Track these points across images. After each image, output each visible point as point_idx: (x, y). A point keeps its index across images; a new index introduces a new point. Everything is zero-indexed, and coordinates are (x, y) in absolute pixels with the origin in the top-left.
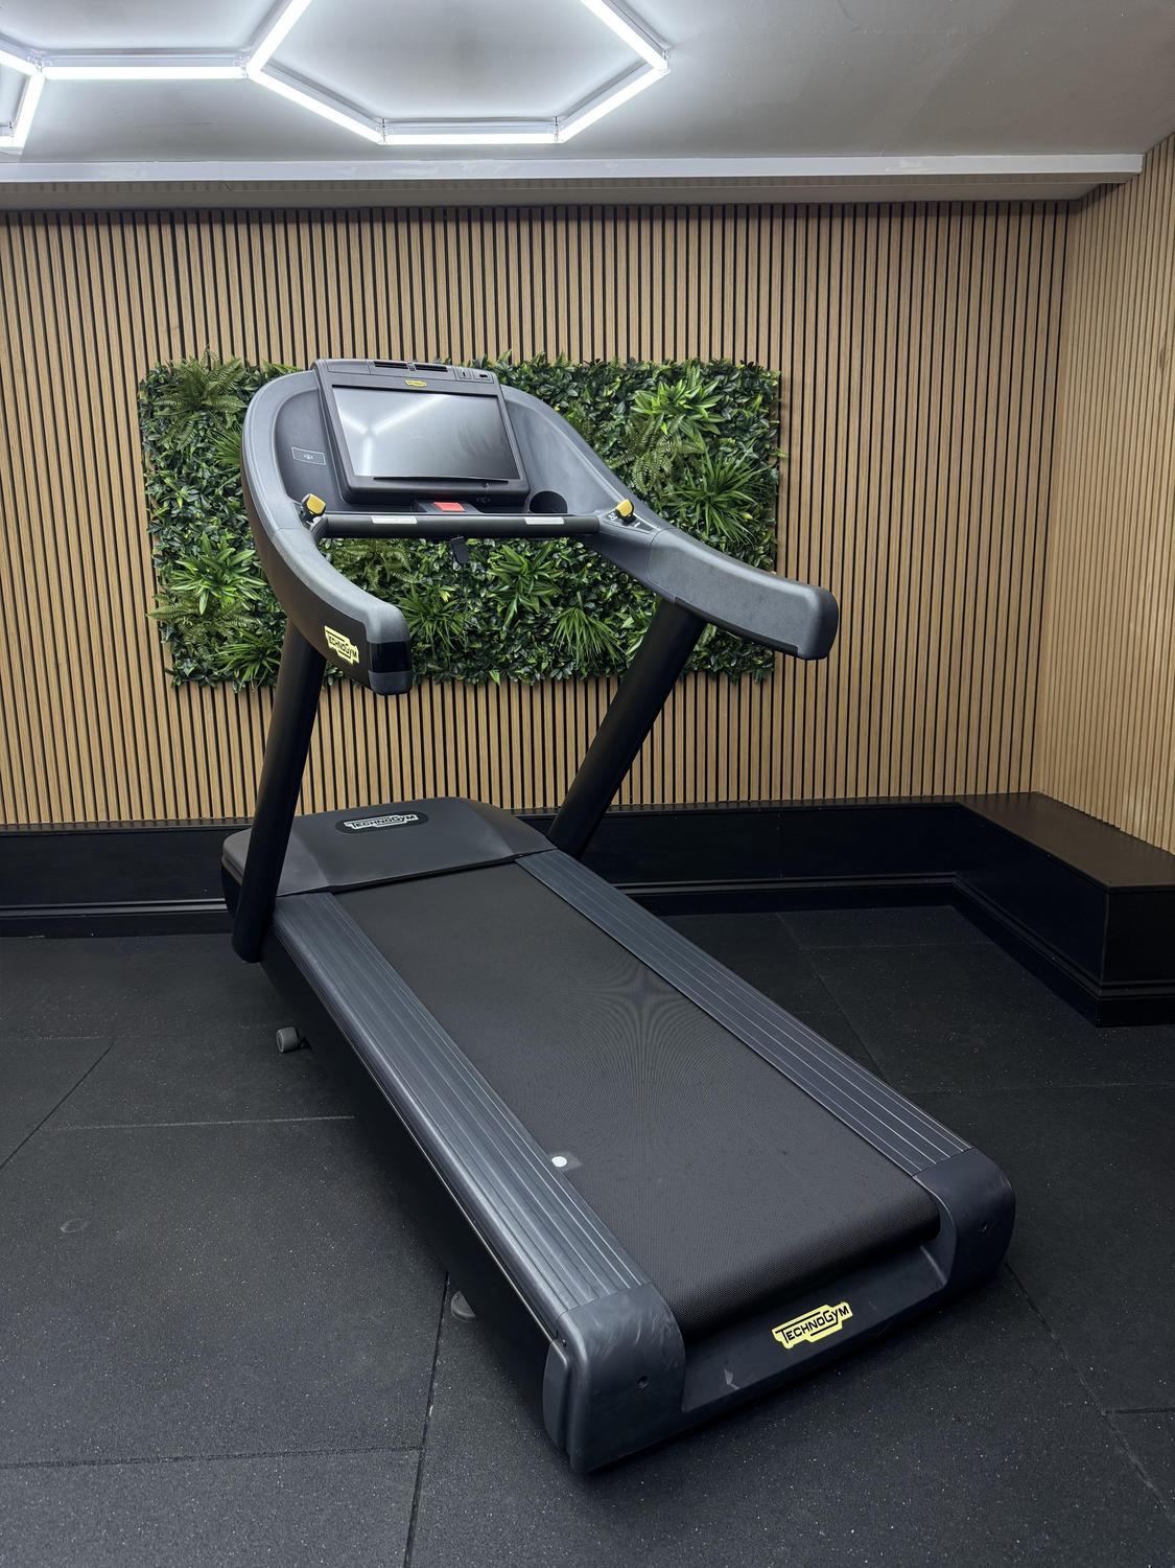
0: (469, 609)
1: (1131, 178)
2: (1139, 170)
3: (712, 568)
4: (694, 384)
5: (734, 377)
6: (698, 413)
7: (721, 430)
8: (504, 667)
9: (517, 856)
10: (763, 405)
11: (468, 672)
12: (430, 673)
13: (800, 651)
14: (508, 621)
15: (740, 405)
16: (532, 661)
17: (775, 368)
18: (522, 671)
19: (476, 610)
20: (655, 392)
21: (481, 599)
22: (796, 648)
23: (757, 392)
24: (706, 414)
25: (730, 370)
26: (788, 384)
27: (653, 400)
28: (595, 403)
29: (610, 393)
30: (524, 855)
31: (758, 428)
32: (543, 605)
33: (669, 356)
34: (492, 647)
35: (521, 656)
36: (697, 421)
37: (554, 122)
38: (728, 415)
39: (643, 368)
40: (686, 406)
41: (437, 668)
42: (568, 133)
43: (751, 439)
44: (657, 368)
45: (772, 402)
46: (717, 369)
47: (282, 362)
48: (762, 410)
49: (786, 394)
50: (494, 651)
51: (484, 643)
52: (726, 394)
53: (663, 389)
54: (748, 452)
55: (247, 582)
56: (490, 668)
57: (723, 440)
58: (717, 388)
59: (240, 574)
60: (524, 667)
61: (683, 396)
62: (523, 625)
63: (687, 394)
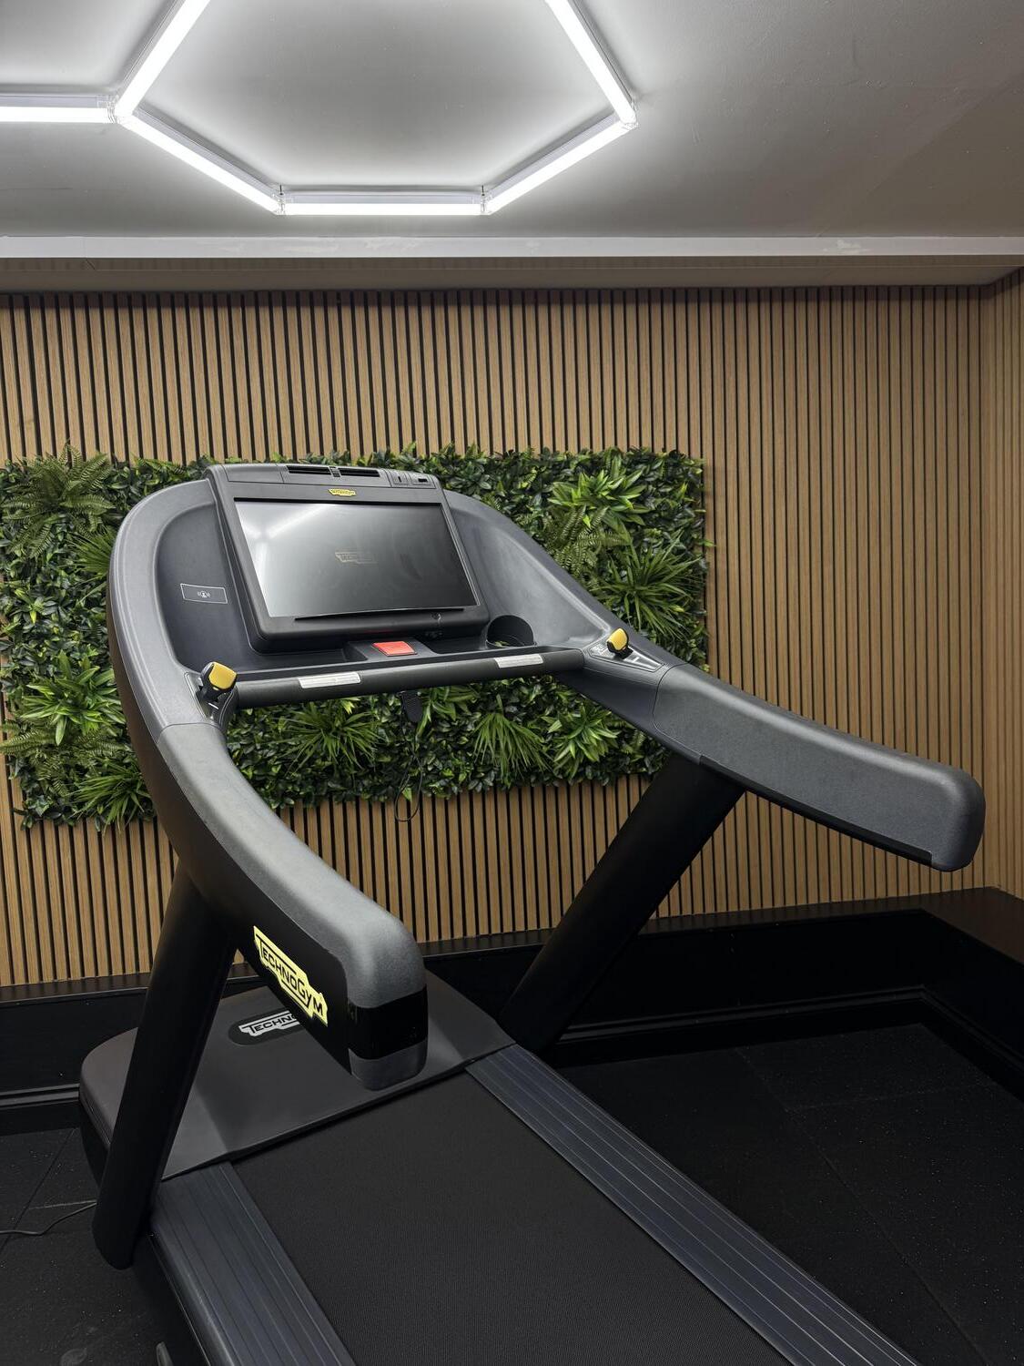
0: (375, 718)
3: (760, 724)
4: (616, 474)
5: (656, 466)
6: (621, 503)
7: (644, 520)
8: (415, 782)
9: (468, 1063)
10: (688, 493)
11: (375, 790)
12: (331, 793)
13: (935, 859)
14: (420, 731)
15: (664, 495)
16: (449, 773)
17: (700, 456)
18: (437, 785)
19: (384, 720)
20: (575, 483)
22: (930, 855)
23: (680, 481)
24: (630, 503)
25: (652, 459)
26: (710, 472)
27: (573, 491)
28: (509, 496)
29: (525, 485)
30: (477, 1059)
31: (684, 518)
32: (459, 711)
33: (585, 445)
34: (402, 759)
35: (435, 768)
36: (622, 513)
37: (480, 191)
38: (652, 504)
39: (560, 458)
40: (609, 498)
41: (339, 787)
42: (497, 204)
43: (676, 529)
44: (574, 458)
45: (696, 490)
46: (636, 459)
47: (156, 457)
48: (686, 499)
49: (709, 482)
50: (404, 765)
51: (393, 756)
52: (649, 483)
53: (584, 479)
54: (675, 543)
55: (115, 704)
56: (401, 783)
57: (647, 531)
58: (641, 477)
59: (106, 696)
60: (439, 780)
61: (606, 487)
62: (437, 734)
63: (609, 485)
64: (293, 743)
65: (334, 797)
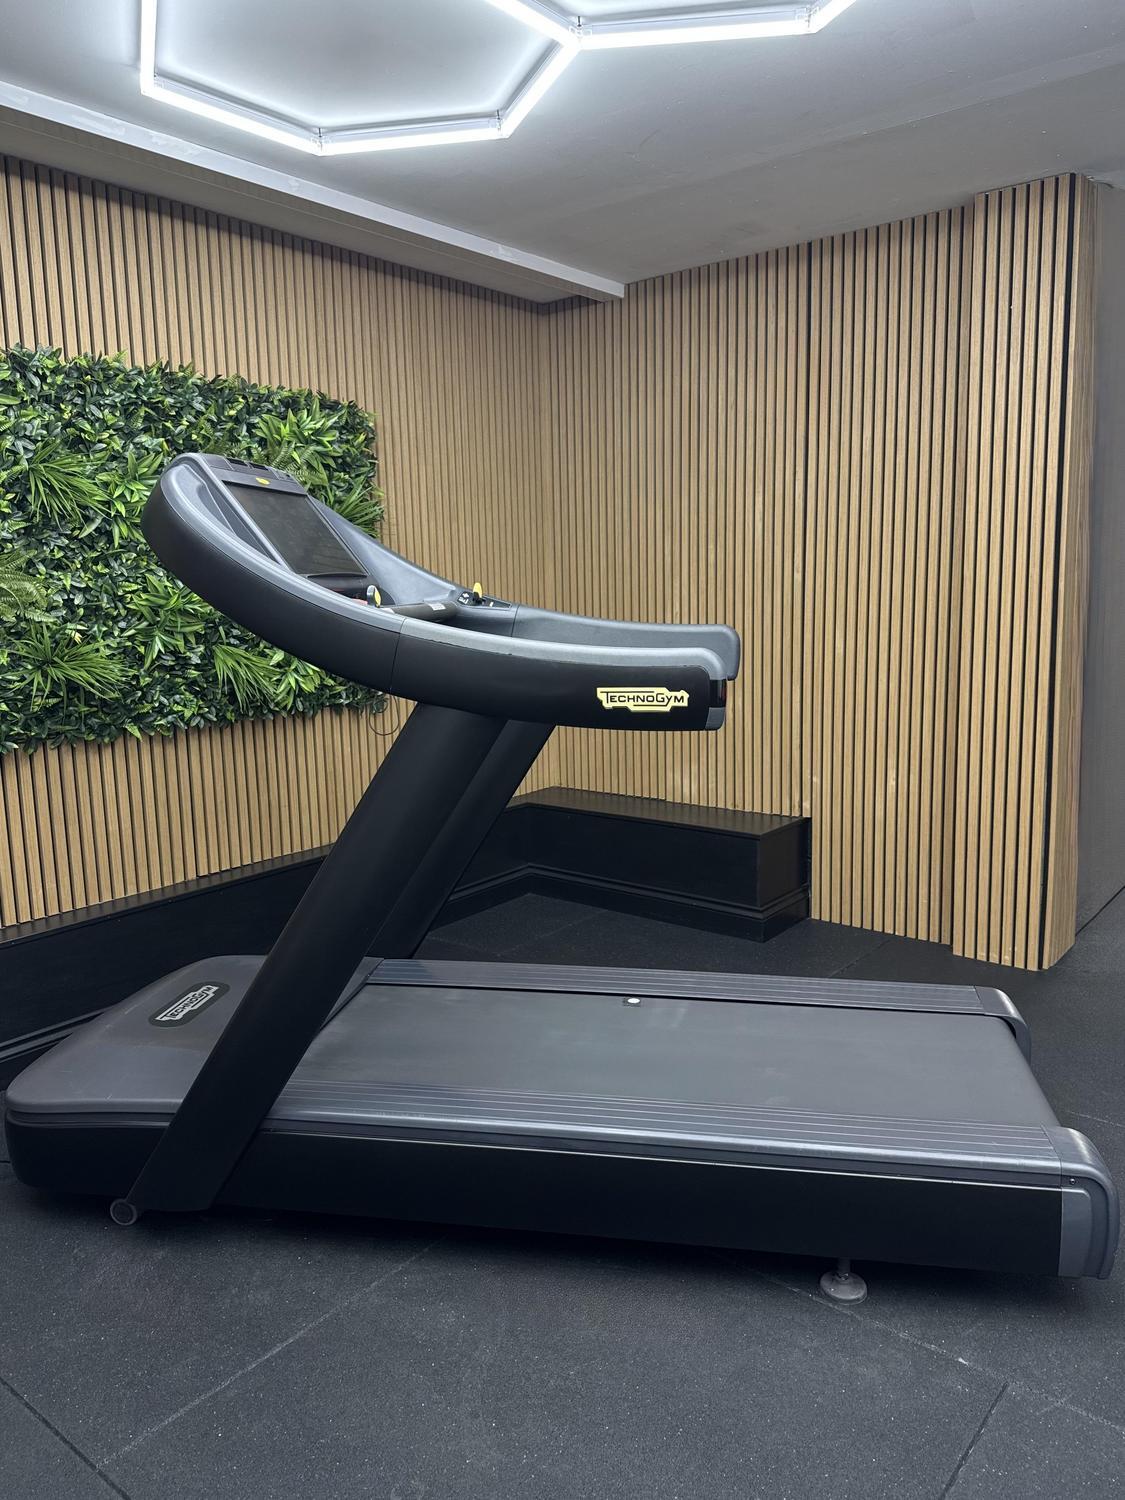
1: (613, 300)
2: (622, 296)
4: (317, 416)
5: (340, 413)
6: (321, 443)
7: (337, 463)
8: (138, 719)
10: (366, 444)
11: (100, 729)
14: (147, 664)
15: (347, 441)
16: (179, 708)
17: (372, 412)
18: (164, 722)
19: (106, 654)
21: (115, 638)
23: (360, 430)
24: (327, 446)
25: (339, 406)
26: (381, 427)
27: (282, 426)
28: (220, 421)
29: (233, 413)
31: (362, 466)
32: (187, 641)
33: (275, 381)
34: (127, 695)
35: (161, 703)
36: (321, 453)
37: (318, 133)
38: (340, 449)
39: (262, 392)
40: (312, 437)
41: (65, 728)
43: (358, 476)
44: (275, 393)
45: (370, 443)
48: (365, 448)
49: (380, 436)
50: (128, 701)
51: (117, 692)
53: (289, 416)
54: (359, 489)
56: (123, 723)
57: (336, 474)
58: (333, 422)
60: (165, 716)
61: (308, 427)
62: (162, 667)
63: (311, 425)
64: (15, 678)
65: (49, 742)
